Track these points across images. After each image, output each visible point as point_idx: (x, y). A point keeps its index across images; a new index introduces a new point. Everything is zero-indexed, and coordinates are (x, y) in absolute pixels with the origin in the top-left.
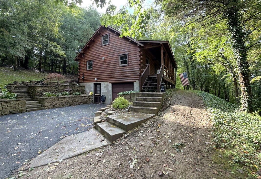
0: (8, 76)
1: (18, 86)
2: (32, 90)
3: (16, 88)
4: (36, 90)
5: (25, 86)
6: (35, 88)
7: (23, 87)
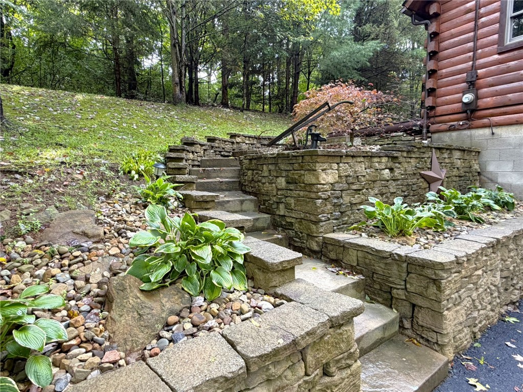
0: (161, 122)
1: (199, 159)
2: (282, 182)
3: (193, 166)
4: (309, 178)
5: (219, 157)
6: (302, 168)
7: (216, 163)
